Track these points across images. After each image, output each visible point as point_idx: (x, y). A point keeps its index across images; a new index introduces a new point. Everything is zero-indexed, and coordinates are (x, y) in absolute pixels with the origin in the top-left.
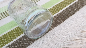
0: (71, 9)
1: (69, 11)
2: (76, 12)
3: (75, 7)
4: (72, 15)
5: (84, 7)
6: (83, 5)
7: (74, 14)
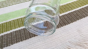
0: (68, 18)
1: (65, 18)
2: (72, 22)
3: (74, 15)
4: (65, 25)
5: (83, 19)
6: (83, 16)
7: (69, 24)
